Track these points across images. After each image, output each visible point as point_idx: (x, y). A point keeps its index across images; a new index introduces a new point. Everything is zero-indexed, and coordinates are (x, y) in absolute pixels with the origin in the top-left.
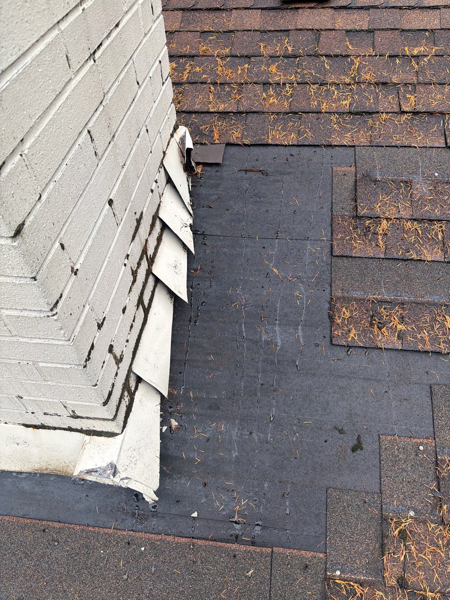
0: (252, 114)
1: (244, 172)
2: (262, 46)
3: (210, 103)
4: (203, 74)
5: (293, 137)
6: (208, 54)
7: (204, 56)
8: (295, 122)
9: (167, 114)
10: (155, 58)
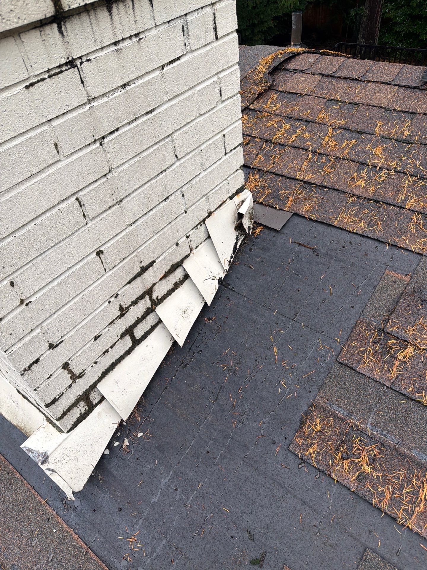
0: (333, 191)
1: (297, 245)
2: (379, 125)
3: (300, 170)
4: (309, 140)
5: (361, 226)
6: (324, 122)
7: (318, 123)
8: (372, 210)
9: (226, 179)
10: (214, 133)
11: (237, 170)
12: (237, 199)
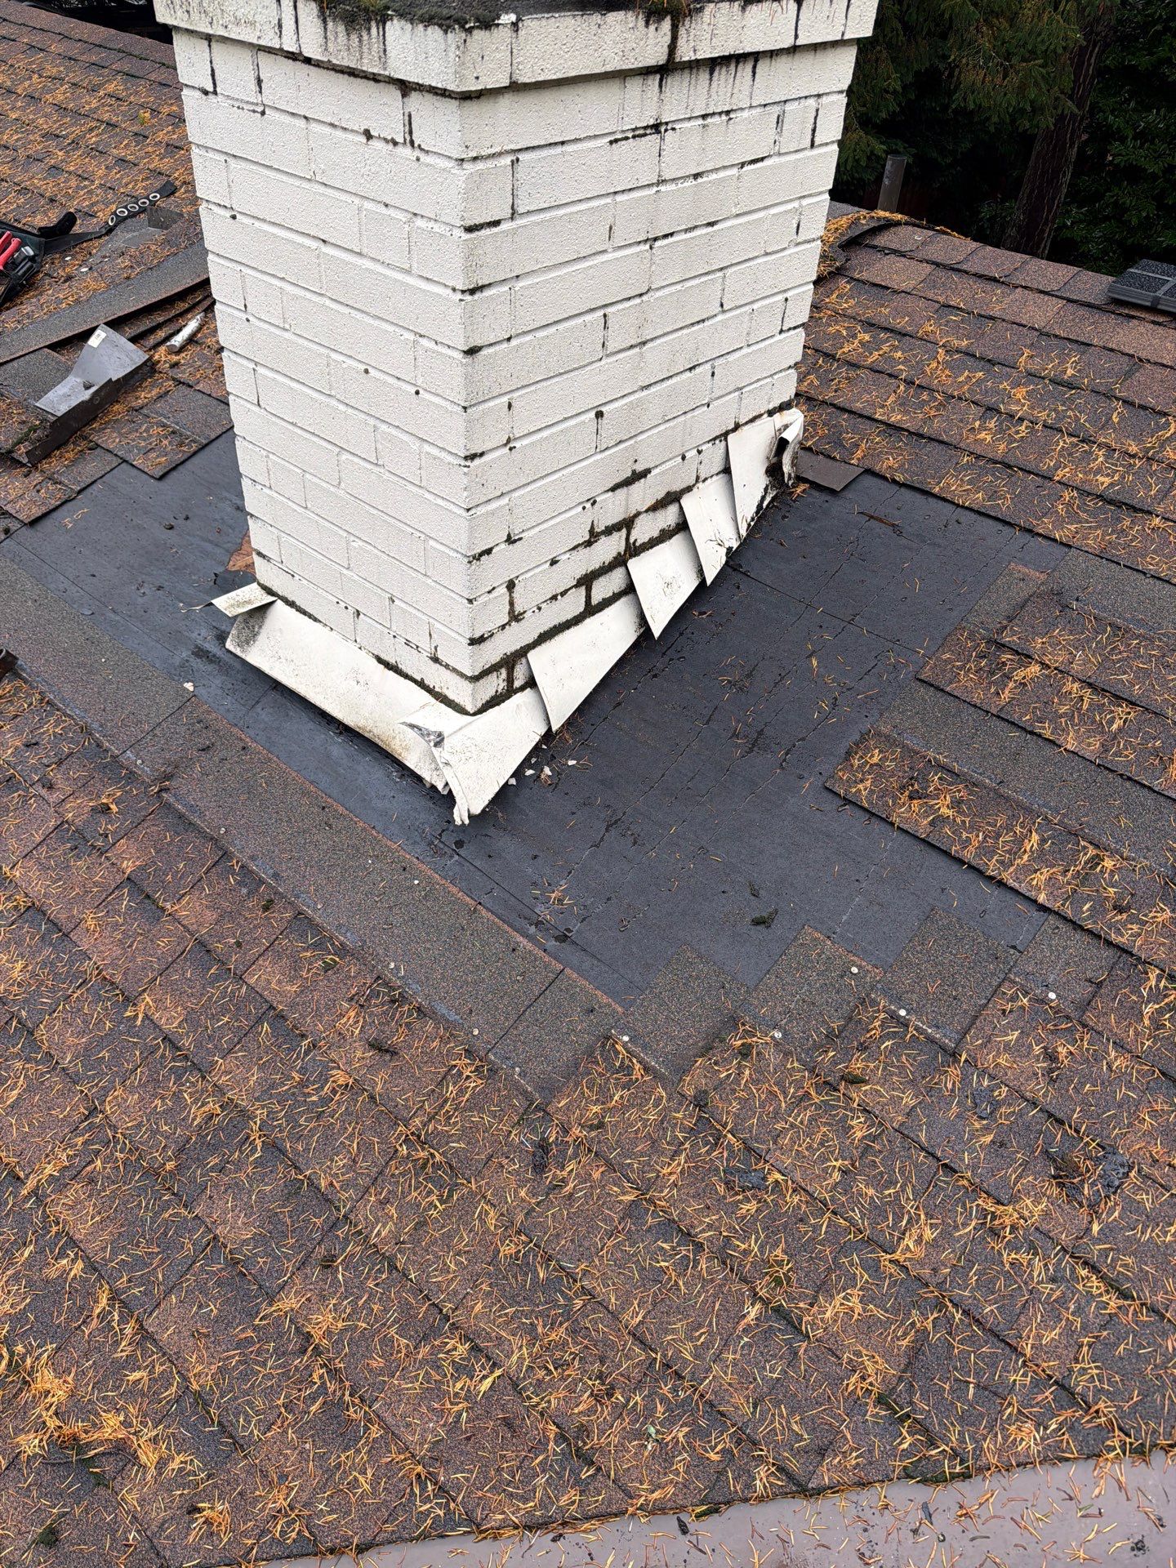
1: (868, 518)
2: (1025, 355)
3: (883, 407)
4: (902, 363)
5: (978, 498)
6: (932, 338)
7: (922, 339)
9: (771, 376)
10: (776, 290)
11: (790, 367)
12: (779, 419)
